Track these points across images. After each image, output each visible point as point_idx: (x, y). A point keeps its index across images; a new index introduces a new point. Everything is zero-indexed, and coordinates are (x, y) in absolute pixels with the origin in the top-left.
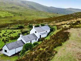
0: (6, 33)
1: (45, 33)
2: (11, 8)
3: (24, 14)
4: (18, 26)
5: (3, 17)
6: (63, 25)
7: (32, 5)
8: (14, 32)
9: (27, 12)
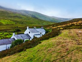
0: (2, 35)
1: (39, 34)
2: (14, 17)
3: (25, 22)
4: (16, 30)
5: (5, 24)
6: (58, 28)
7: (34, 15)
8: (10, 34)
9: (29, 21)
